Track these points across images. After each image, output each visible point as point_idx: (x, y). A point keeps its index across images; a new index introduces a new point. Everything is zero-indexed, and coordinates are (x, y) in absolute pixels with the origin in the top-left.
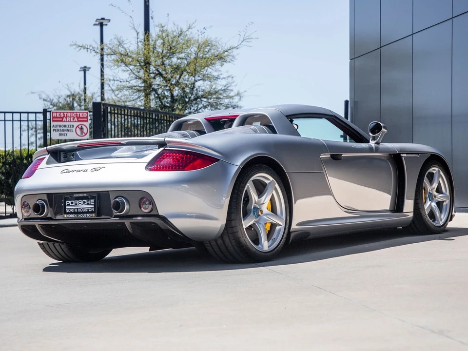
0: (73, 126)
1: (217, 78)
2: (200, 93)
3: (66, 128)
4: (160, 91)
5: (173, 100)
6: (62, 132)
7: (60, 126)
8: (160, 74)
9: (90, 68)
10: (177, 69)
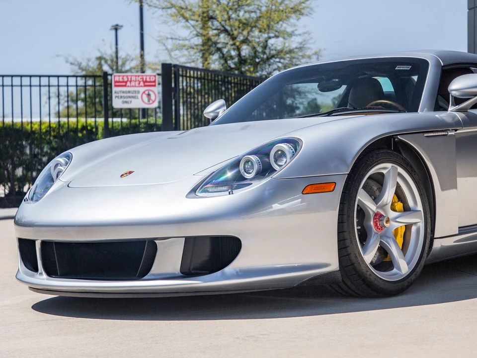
0: (139, 92)
1: (291, 35)
2: (273, 52)
3: (130, 95)
4: (225, 51)
5: (242, 61)
6: (125, 100)
7: (124, 92)
8: (226, 31)
9: (122, 26)
10: (245, 24)
